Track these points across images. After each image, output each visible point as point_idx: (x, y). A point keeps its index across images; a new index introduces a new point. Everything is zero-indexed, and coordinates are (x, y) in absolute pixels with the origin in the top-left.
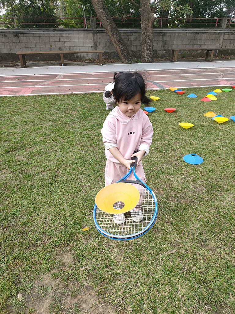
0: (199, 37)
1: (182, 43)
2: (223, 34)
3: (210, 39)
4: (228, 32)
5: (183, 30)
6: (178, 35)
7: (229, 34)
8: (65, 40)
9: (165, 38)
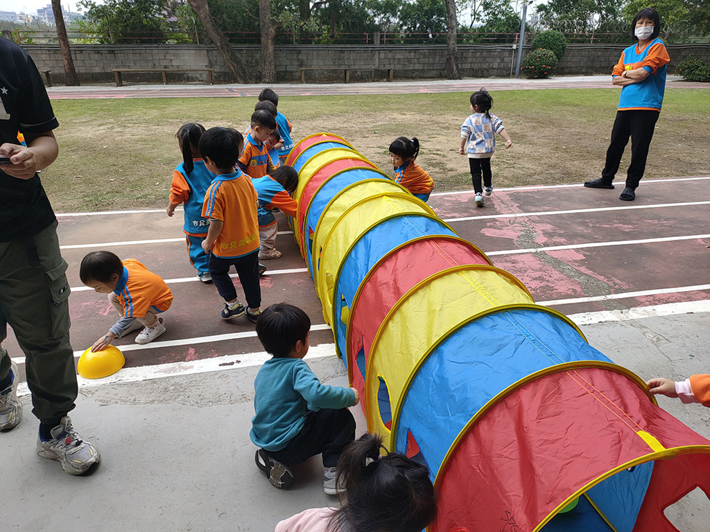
0: (346, 55)
2: (377, 53)
3: (361, 58)
4: (384, 50)
5: (323, 48)
7: (385, 52)
8: (172, 58)
9: (300, 57)
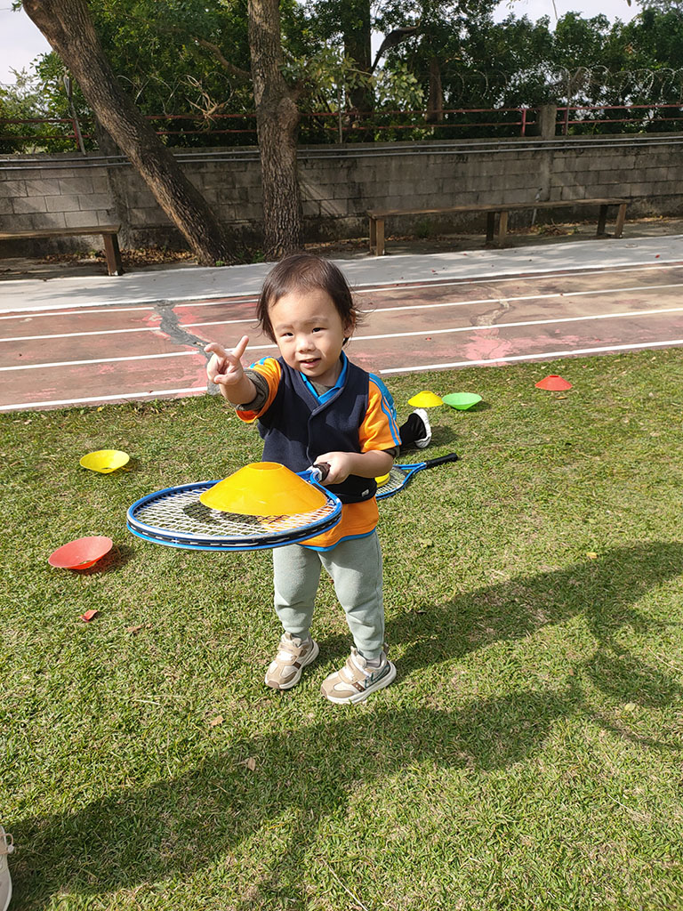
0: (470, 167)
1: (415, 190)
2: (547, 158)
3: (507, 173)
4: (564, 151)
5: (415, 150)
6: (401, 165)
7: (568, 155)
8: (14, 193)
9: (357, 178)
